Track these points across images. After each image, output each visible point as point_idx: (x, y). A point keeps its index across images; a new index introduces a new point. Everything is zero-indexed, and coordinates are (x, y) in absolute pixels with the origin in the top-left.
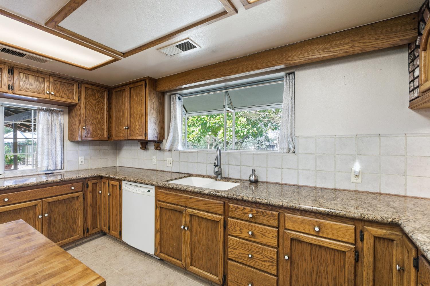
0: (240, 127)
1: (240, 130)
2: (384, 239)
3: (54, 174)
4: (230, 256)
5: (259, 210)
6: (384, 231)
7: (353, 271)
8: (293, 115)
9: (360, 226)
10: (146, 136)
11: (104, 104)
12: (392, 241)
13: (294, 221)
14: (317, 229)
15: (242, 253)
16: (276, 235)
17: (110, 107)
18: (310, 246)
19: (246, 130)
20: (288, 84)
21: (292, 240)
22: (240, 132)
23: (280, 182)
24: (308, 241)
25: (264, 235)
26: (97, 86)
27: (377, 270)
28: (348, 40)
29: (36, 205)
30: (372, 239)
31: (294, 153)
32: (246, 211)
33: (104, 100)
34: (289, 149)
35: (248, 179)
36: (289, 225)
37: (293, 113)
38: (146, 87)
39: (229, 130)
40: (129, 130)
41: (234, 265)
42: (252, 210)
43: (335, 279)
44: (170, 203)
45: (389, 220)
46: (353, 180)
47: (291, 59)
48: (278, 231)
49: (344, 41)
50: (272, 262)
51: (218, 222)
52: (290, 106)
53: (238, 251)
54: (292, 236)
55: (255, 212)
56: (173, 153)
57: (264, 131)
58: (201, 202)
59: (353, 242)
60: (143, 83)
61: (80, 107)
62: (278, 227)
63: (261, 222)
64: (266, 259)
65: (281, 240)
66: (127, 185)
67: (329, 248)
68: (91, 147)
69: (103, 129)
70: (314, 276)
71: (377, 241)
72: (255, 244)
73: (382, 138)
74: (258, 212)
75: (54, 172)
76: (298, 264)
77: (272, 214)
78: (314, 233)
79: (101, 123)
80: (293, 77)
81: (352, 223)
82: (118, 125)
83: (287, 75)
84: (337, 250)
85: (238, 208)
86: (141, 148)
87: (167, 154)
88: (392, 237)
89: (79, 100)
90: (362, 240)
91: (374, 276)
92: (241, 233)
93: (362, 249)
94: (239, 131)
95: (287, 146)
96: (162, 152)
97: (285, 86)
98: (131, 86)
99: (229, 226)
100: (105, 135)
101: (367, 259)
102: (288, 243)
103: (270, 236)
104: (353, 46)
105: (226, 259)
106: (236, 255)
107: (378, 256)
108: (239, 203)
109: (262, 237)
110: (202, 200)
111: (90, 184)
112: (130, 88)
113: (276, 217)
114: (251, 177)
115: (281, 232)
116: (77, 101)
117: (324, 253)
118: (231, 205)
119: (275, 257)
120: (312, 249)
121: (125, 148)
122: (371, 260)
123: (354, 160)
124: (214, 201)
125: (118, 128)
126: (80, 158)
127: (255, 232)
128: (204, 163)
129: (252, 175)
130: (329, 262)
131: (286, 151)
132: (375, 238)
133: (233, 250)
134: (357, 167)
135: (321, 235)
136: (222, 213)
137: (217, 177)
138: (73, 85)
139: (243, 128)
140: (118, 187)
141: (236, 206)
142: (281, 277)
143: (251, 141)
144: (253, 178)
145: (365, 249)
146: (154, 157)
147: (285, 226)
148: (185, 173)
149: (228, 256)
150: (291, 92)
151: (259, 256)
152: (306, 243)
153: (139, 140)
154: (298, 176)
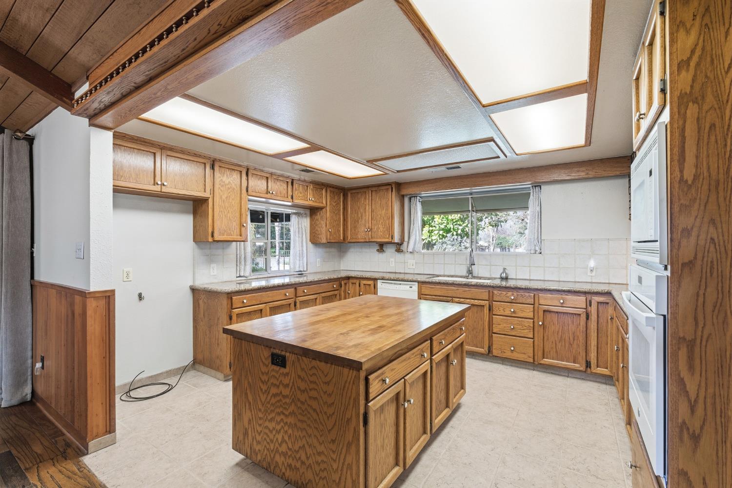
0: (453, 224)
1: (452, 228)
2: (603, 303)
3: (304, 275)
4: (495, 331)
5: (518, 293)
6: (604, 298)
7: (585, 325)
8: (539, 222)
9: (589, 297)
10: (392, 238)
11: (340, 206)
12: (608, 303)
13: (546, 299)
14: (562, 301)
15: (505, 327)
16: (532, 309)
17: (345, 209)
18: (557, 314)
19: (461, 228)
20: (535, 195)
21: (544, 311)
22: (452, 230)
23: (529, 278)
24: (556, 311)
25: (523, 311)
26: (336, 188)
27: (600, 323)
28: (584, 169)
29: (316, 299)
30: (596, 304)
31: (541, 253)
32: (508, 295)
33: (340, 202)
34: (536, 251)
35: (499, 276)
36: (542, 302)
37: (539, 220)
38: (392, 191)
39: (438, 227)
40: (370, 233)
41: (497, 337)
42: (513, 295)
43: (574, 333)
44: (435, 296)
45: (606, 291)
46: (589, 274)
47: (539, 178)
48: (534, 307)
49: (581, 169)
50: (530, 329)
51: (484, 306)
52: (537, 214)
53: (501, 326)
54: (544, 309)
55: (516, 295)
56: (415, 255)
57: (481, 228)
58: (468, 292)
59: (585, 307)
60: (390, 187)
61: (327, 210)
62: (534, 304)
63: (521, 302)
64: (525, 328)
65: (536, 313)
66: (384, 284)
67: (570, 313)
68: (324, 250)
69: (340, 231)
70: (560, 334)
71: (600, 305)
72: (516, 319)
73: (610, 242)
74: (518, 295)
75: (303, 273)
76: (549, 327)
77: (529, 295)
78: (560, 305)
79: (339, 225)
80: (539, 189)
81: (584, 296)
82: (355, 227)
83: (534, 187)
84: (575, 314)
85: (501, 293)
86: (378, 250)
87: (408, 255)
88: (607, 301)
89: (327, 204)
90: (590, 306)
91: (598, 326)
92: (504, 312)
93: (591, 311)
94: (450, 228)
95: (534, 248)
96: (402, 254)
97: (531, 197)
98: (374, 189)
99: (494, 308)
100: (342, 238)
101: (594, 317)
102: (541, 313)
103: (528, 311)
104: (587, 174)
105: (491, 333)
106: (500, 329)
107: (600, 315)
108: (501, 290)
109: (522, 313)
110: (469, 290)
111: (343, 283)
112: (372, 191)
113: (533, 297)
114: (502, 275)
115: (536, 308)
116: (325, 205)
117: (567, 316)
118: (495, 292)
119: (532, 325)
120: (558, 316)
121: (352, 250)
122: (596, 317)
123: (590, 259)
124: (480, 290)
125: (355, 230)
126: (318, 260)
127: (516, 310)
128: (451, 264)
129: (503, 273)
130: (570, 323)
131: (533, 252)
132: (598, 303)
133: (497, 326)
134: (592, 264)
135: (564, 305)
136: (487, 298)
137: (468, 276)
138: (323, 189)
139: (456, 225)
140: (372, 286)
141: (500, 292)
142: (536, 339)
143: (449, 242)
144: (504, 275)
145: (592, 311)
146: (392, 260)
147: (539, 303)
148: (430, 275)
149: (492, 331)
150: (537, 202)
151: (519, 327)
152: (554, 312)
153: (377, 242)
154: (544, 272)
